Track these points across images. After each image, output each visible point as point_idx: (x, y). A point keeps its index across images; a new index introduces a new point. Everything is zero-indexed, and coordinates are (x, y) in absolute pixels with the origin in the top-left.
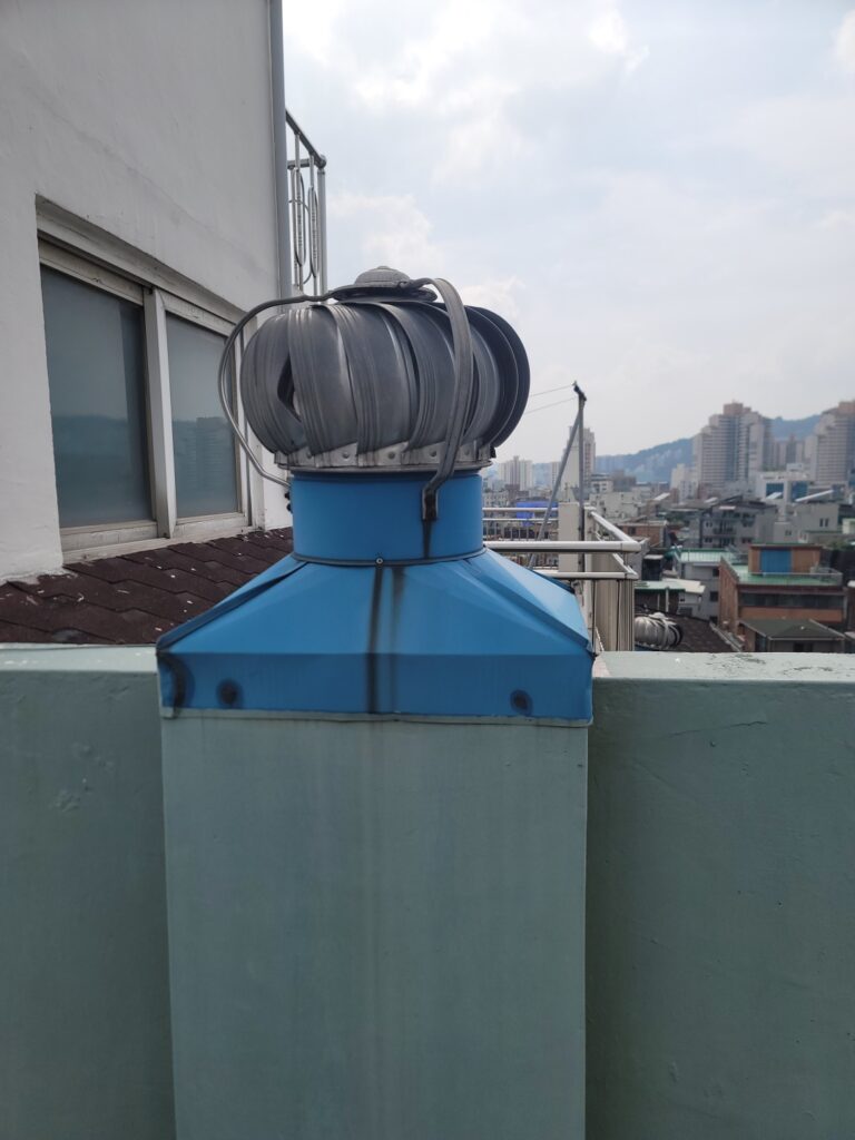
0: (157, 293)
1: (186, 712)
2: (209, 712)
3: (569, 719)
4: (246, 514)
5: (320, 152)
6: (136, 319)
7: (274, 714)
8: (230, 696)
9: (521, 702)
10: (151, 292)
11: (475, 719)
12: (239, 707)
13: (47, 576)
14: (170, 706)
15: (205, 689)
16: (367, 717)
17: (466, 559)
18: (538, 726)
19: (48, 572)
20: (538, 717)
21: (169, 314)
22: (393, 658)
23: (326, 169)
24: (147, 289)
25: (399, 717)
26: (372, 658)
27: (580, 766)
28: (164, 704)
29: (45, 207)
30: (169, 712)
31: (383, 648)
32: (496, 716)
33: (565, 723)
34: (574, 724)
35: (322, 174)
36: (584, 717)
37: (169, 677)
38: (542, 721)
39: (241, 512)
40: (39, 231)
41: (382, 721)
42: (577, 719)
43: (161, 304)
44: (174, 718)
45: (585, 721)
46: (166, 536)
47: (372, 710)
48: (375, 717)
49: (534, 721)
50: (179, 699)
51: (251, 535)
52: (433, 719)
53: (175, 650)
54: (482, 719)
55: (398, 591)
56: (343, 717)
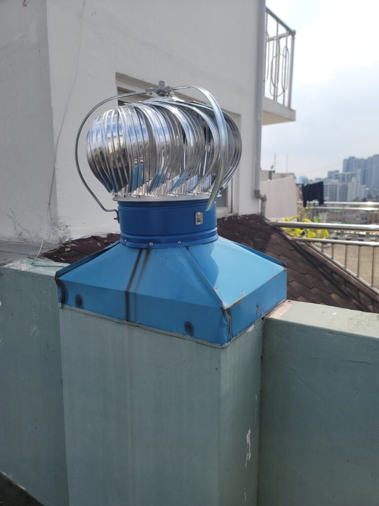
1: (66, 306)
2: (73, 308)
3: (211, 342)
4: (230, 207)
7: (94, 314)
8: (79, 303)
9: (189, 328)
11: (168, 333)
12: (82, 308)
14: (61, 302)
15: (71, 299)
16: (126, 322)
18: (197, 343)
20: (197, 338)
22: (135, 295)
23: (296, 36)
25: (139, 325)
26: (127, 294)
27: (217, 369)
28: (58, 301)
29: (120, 77)
30: (60, 305)
31: (132, 290)
32: (178, 333)
33: (209, 344)
35: (293, 39)
37: (60, 290)
38: (199, 341)
40: (118, 87)
41: (132, 326)
42: (214, 343)
44: (62, 308)
47: (128, 320)
48: (130, 323)
49: (195, 339)
50: (64, 301)
52: (152, 329)
53: (61, 278)
54: (172, 334)
55: (146, 261)
56: (117, 321)
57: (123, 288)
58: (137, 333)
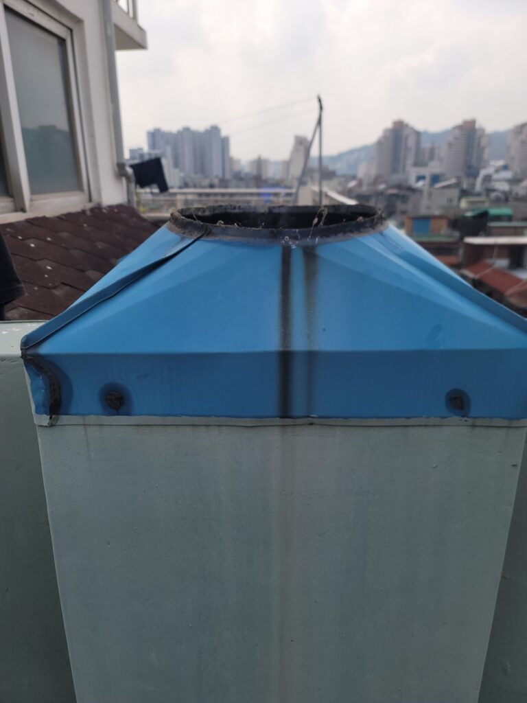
1: (64, 419)
2: (92, 419)
3: (510, 419)
4: (87, 192)
7: (169, 420)
9: (458, 402)
11: (403, 421)
12: (128, 414)
14: (46, 414)
15: (85, 392)
16: (278, 421)
18: (473, 426)
20: (475, 418)
22: (311, 356)
25: (315, 421)
26: (286, 358)
27: (514, 466)
28: (37, 412)
30: (45, 419)
31: (299, 344)
32: (428, 418)
33: (506, 423)
34: (515, 424)
37: (40, 381)
38: (478, 422)
39: (82, 191)
41: (295, 425)
44: (51, 426)
46: (23, 210)
48: (289, 421)
49: (470, 421)
50: (56, 406)
51: (92, 210)
53: (46, 349)
54: (411, 422)
55: (310, 276)
56: (248, 422)
57: (272, 343)
58: (306, 438)
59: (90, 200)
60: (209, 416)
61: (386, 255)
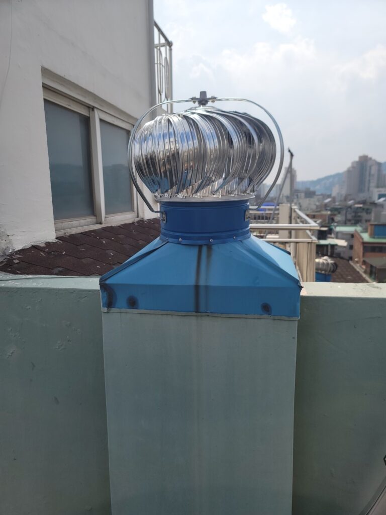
0: (95, 110)
1: (113, 310)
2: (123, 310)
3: (289, 317)
4: (136, 212)
5: (170, 40)
6: (86, 122)
7: (152, 312)
8: (132, 303)
9: (266, 309)
10: (93, 110)
11: (244, 316)
12: (137, 309)
13: (49, 243)
14: (106, 307)
15: (121, 299)
16: (194, 314)
17: (241, 241)
18: (274, 319)
19: (49, 241)
20: (274, 315)
21: (101, 120)
22: (207, 287)
24: (91, 108)
25: (210, 314)
26: (197, 287)
27: (294, 338)
28: (103, 306)
29: (45, 72)
30: (105, 310)
31: (202, 283)
32: (255, 314)
33: (287, 318)
34: (292, 319)
35: (171, 50)
36: (296, 315)
37: (105, 294)
38: (276, 317)
39: (134, 211)
40: (43, 83)
41: (201, 316)
42: (292, 317)
43: (97, 116)
44: (108, 312)
45: (296, 317)
46: (101, 223)
47: (197, 311)
48: (199, 314)
49: (272, 317)
50: (110, 304)
51: (138, 222)
52: (225, 315)
53: (108, 282)
54: (249, 316)
55: (209, 256)
56: (183, 314)
57: (192, 282)
58: (206, 322)
59: (138, 217)
60: (167, 311)
61: (242, 250)
